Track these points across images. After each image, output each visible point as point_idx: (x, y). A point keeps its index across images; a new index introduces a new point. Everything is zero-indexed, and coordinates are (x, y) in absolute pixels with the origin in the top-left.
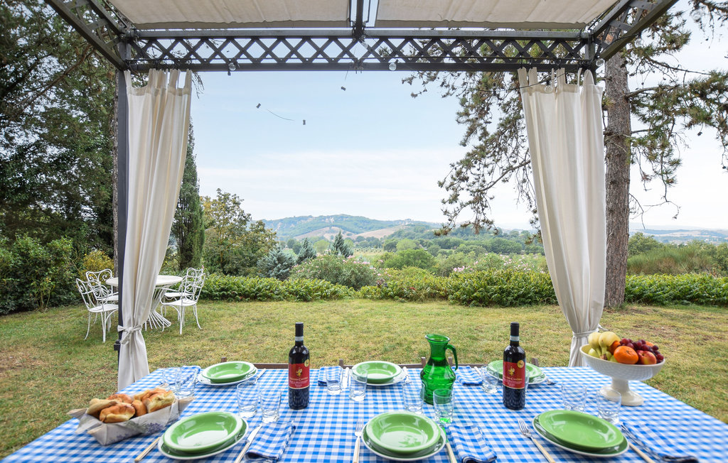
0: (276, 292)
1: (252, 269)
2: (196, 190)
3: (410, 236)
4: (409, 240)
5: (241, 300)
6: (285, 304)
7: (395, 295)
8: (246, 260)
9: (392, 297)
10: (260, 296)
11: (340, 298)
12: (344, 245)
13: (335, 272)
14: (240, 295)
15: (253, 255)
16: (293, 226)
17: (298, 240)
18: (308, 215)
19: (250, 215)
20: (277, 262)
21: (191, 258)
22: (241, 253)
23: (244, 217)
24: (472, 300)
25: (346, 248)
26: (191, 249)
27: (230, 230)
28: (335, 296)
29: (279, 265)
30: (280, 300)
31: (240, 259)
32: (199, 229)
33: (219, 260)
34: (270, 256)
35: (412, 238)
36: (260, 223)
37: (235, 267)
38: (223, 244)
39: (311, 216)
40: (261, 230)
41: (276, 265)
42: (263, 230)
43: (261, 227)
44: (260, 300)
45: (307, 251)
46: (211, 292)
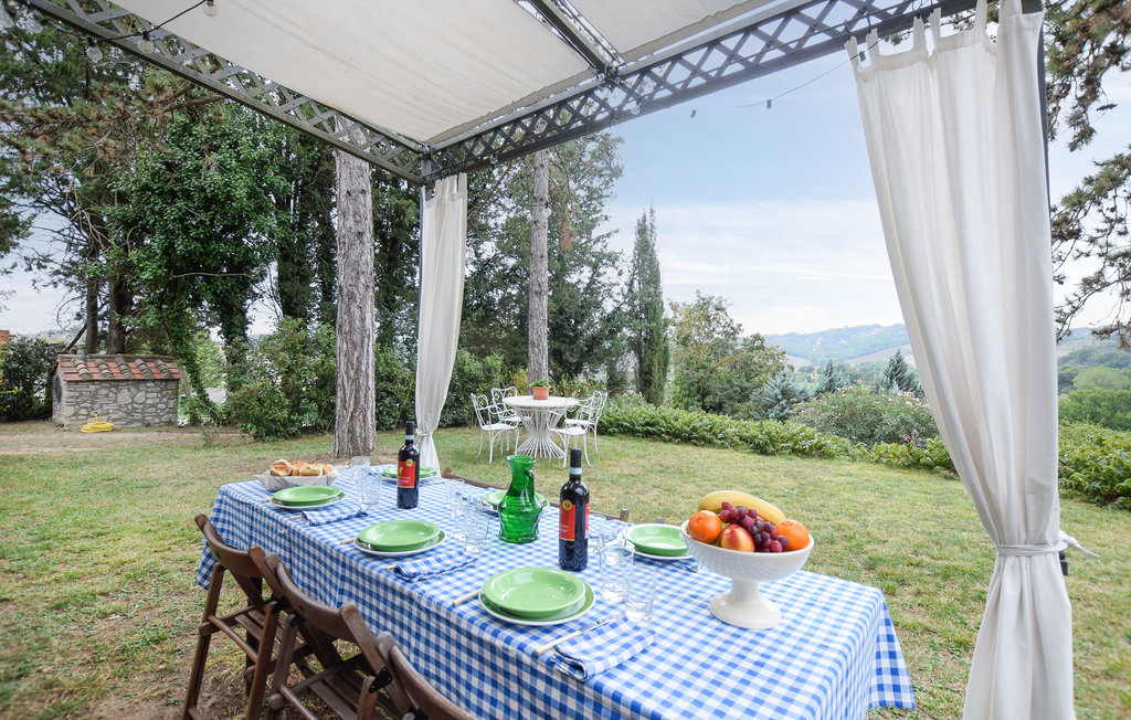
0: (720, 436)
1: (743, 406)
2: (658, 295)
3: (1115, 361)
4: (1109, 370)
5: (670, 441)
6: (728, 455)
7: (936, 464)
8: (735, 392)
9: (929, 468)
10: (696, 439)
11: (830, 456)
12: (907, 373)
13: (869, 418)
14: (668, 433)
15: (746, 385)
16: (843, 341)
17: (852, 366)
18: (871, 324)
19: (741, 325)
20: (780, 397)
21: (651, 384)
22: (729, 382)
23: (732, 328)
24: (1119, 495)
25: (910, 378)
26: (650, 372)
27: (711, 348)
28: (820, 452)
29: (784, 402)
30: (722, 446)
31: (726, 390)
32: (662, 346)
33: (698, 390)
34: (770, 388)
35: (1119, 366)
36: (757, 337)
37: (717, 401)
38: (704, 367)
39: (877, 326)
40: (758, 348)
41: (779, 400)
42: (761, 347)
43: (757, 343)
44: (695, 445)
45: (831, 381)
46: (633, 425)
